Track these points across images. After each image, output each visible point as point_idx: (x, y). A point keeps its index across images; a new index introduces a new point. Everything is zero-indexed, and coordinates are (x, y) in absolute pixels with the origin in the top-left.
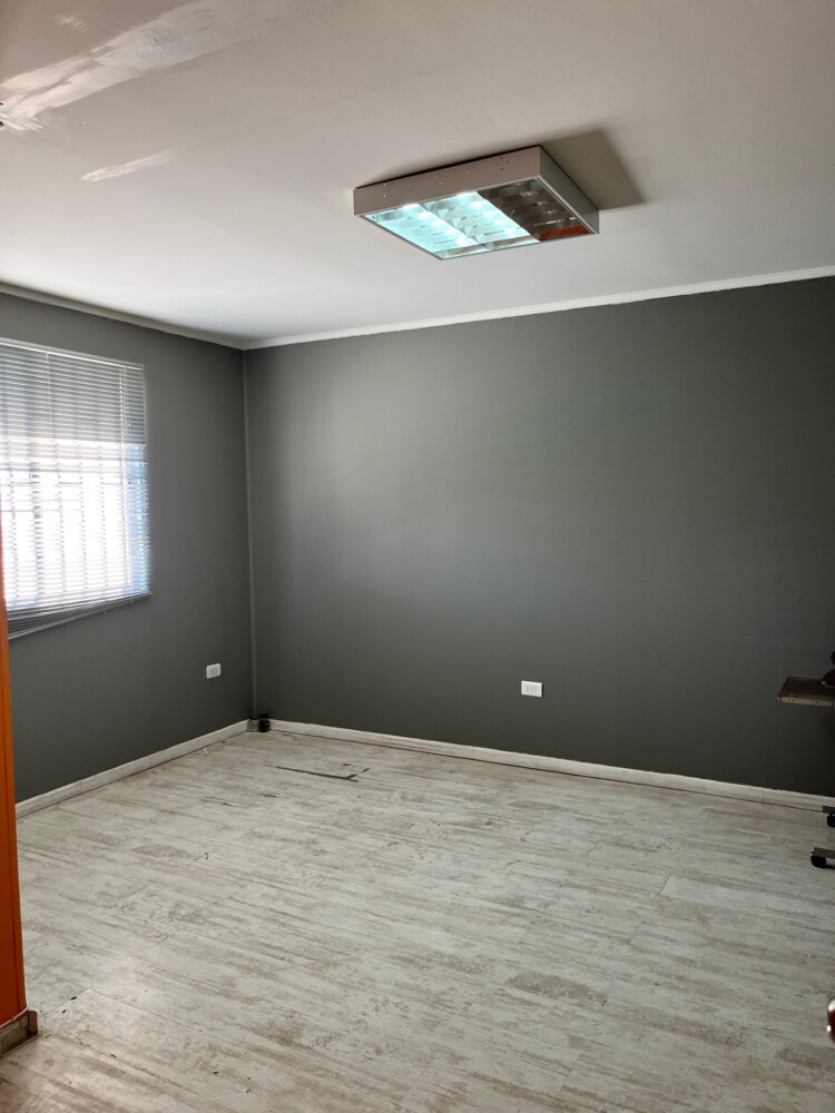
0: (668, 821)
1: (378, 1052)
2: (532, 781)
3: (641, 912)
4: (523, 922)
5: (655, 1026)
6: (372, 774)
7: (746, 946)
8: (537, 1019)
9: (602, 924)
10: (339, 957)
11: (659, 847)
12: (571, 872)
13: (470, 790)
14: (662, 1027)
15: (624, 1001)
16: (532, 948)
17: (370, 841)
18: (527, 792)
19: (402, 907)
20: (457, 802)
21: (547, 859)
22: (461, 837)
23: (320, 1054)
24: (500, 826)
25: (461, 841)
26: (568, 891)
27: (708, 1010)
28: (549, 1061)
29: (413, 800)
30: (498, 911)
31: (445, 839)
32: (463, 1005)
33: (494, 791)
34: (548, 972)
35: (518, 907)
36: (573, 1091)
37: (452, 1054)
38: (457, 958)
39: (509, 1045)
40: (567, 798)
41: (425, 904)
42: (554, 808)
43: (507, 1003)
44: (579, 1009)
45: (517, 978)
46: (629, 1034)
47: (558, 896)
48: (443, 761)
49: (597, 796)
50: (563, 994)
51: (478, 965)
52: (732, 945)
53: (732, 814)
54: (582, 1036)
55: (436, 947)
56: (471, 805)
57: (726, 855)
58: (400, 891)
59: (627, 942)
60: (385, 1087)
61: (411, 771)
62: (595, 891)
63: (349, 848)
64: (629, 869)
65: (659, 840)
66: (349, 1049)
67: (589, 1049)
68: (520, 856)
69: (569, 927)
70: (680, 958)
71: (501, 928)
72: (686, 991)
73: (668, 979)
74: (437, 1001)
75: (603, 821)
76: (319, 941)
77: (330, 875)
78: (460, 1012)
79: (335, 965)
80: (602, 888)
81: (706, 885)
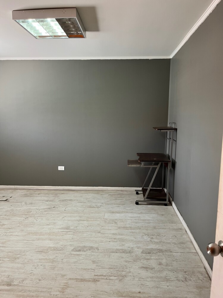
0: (101, 199)
1: (40, 280)
2: (63, 193)
3: (101, 224)
4: (71, 233)
5: (112, 252)
6: (13, 198)
7: (127, 227)
8: (83, 259)
9: (92, 229)
10: (19, 256)
11: (100, 206)
12: (80, 217)
13: (46, 199)
14: (114, 252)
15: (103, 248)
16: (76, 240)
17: (19, 218)
18: (63, 197)
19: (35, 236)
20: (43, 203)
21: (73, 214)
22: (47, 212)
23: (22, 286)
24: (57, 208)
25: (47, 214)
26: (81, 222)
27: (123, 245)
28: (89, 269)
29: (29, 204)
30: (64, 232)
31: (42, 214)
32: (61, 260)
33: (53, 198)
34: (81, 245)
35: (69, 229)
36: (97, 275)
37: (62, 275)
38: (56, 247)
39: (77, 268)
40: (74, 197)
41: (42, 234)
42: (71, 200)
43: (73, 256)
44: (92, 253)
45: (74, 249)
46: (106, 256)
47: (79, 224)
48: (35, 191)
49: (82, 195)
50: (87, 250)
51: (62, 248)
52: (124, 227)
53: (115, 195)
54: (95, 260)
55: (48, 246)
56: (47, 203)
57: (117, 205)
58: (33, 232)
59: (100, 232)
60: (45, 290)
61: (26, 195)
62: (88, 221)
63: (12, 222)
64: (95, 213)
65: (100, 204)
66: (31, 282)
67: (97, 263)
68: (65, 215)
69: (84, 232)
70: (113, 233)
71: (66, 236)
72: (117, 242)
73: (112, 240)
74: (53, 261)
75: (85, 202)
76: (11, 252)
77: (8, 231)
78: (61, 262)
79: (18, 258)
80: (90, 220)
81: (114, 214)
